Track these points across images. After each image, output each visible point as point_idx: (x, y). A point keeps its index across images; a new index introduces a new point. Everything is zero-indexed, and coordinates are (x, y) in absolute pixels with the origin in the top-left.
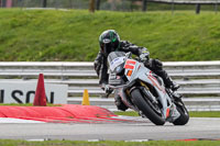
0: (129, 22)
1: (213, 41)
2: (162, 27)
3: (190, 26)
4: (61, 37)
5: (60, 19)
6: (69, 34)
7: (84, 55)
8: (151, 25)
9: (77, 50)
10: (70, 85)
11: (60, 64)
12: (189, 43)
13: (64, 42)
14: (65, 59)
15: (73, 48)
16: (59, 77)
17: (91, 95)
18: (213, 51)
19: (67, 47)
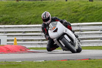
0: (35, 6)
1: (74, 14)
2: (50, 8)
3: (63, 7)
4: (3, 14)
5: (2, 5)
6: (7, 12)
7: (14, 22)
8: (45, 7)
9: (11, 20)
10: (8, 36)
11: (3, 26)
12: (63, 15)
13: (5, 16)
14: (5, 24)
15: (9, 18)
16: (3, 32)
17: (18, 40)
18: (74, 19)
19: (6, 18)
